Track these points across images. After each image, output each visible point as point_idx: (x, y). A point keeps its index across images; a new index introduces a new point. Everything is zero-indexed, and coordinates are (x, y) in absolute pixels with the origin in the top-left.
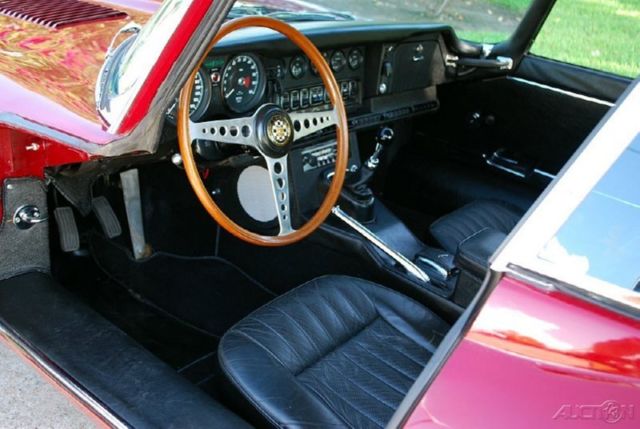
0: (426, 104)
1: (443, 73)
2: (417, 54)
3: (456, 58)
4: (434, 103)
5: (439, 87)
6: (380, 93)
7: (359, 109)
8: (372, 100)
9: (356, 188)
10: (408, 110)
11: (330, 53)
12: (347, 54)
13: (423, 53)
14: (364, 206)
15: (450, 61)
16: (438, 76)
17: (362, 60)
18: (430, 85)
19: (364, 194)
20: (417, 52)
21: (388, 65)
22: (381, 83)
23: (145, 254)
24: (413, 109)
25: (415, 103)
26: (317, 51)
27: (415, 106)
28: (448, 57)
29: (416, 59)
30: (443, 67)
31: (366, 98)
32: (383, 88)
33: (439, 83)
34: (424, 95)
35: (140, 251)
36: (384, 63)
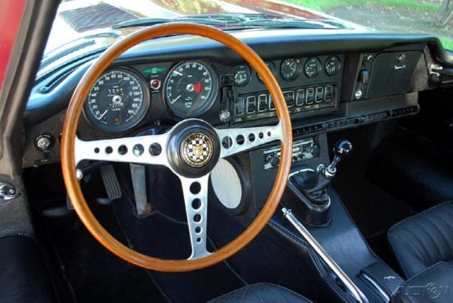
0: (405, 109)
1: (426, 81)
2: (399, 63)
3: (441, 68)
4: (416, 107)
5: (420, 93)
6: (355, 99)
7: (334, 112)
8: (347, 104)
9: (311, 193)
10: (385, 115)
11: (305, 59)
12: (323, 62)
13: (406, 62)
14: (319, 210)
15: (433, 70)
16: (421, 83)
17: (339, 67)
18: (411, 91)
19: (319, 200)
20: (398, 61)
21: (366, 74)
22: (356, 90)
23: (146, 212)
24: (391, 113)
25: (394, 107)
26: (261, 61)
27: (394, 111)
28: (433, 66)
29: (397, 68)
30: (426, 76)
31: (342, 102)
32: (359, 94)
33: (421, 90)
34: (404, 100)
35: (142, 209)
36: (361, 71)
